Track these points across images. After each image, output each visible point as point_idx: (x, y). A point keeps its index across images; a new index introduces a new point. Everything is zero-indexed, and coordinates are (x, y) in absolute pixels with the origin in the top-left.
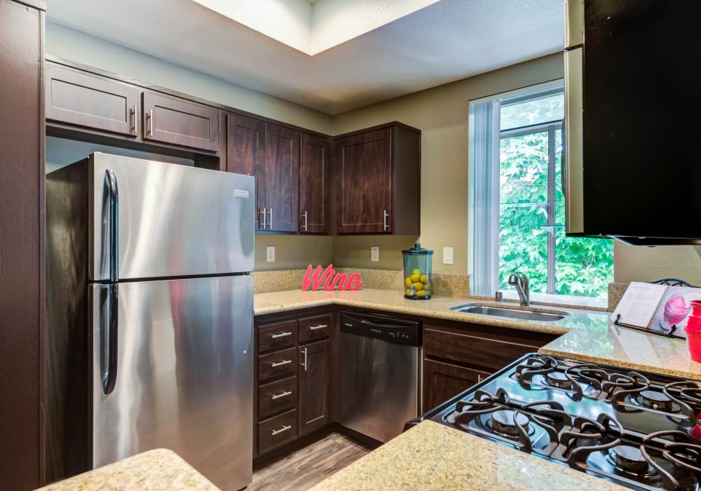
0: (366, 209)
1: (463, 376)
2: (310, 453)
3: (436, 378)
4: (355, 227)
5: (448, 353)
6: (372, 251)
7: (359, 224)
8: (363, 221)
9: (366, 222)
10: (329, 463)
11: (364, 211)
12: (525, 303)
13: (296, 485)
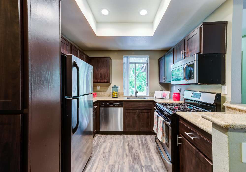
0: (101, 77)
1: (133, 111)
2: (95, 141)
3: (127, 113)
4: (97, 81)
5: (130, 107)
6: (98, 87)
7: (99, 80)
8: (100, 80)
9: (101, 80)
10: (102, 141)
11: (100, 77)
12: (136, 96)
13: (100, 148)
